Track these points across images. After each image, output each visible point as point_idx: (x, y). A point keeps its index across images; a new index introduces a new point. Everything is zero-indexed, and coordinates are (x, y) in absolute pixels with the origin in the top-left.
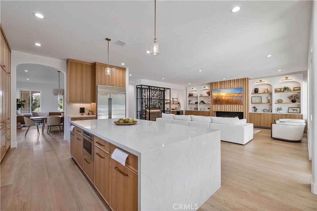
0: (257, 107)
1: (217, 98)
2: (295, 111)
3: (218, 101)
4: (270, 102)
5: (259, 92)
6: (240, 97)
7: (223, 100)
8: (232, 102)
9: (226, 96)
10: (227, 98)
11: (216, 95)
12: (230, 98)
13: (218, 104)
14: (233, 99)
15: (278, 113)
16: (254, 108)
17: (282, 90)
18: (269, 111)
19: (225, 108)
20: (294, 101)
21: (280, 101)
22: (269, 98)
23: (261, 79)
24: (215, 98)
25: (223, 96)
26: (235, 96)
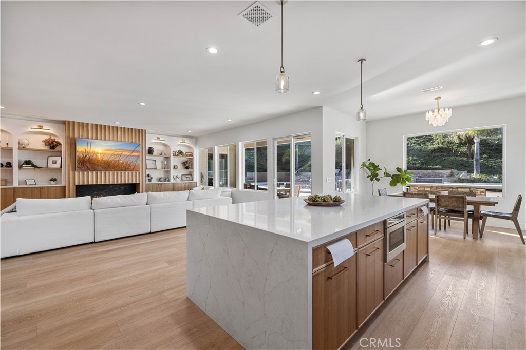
0: (152, 175)
1: (86, 156)
2: (188, 179)
3: (86, 162)
4: (166, 168)
5: (154, 153)
6: (136, 158)
7: (98, 161)
8: (116, 167)
9: (104, 154)
10: (106, 158)
11: (83, 150)
12: (112, 158)
13: (88, 169)
14: (119, 160)
15: (174, 182)
16: (148, 176)
17: (177, 154)
18: (166, 179)
19: (105, 177)
20: (187, 168)
21: (175, 168)
22: (166, 163)
23: (158, 136)
24: (81, 155)
25: (97, 153)
26: (125, 155)
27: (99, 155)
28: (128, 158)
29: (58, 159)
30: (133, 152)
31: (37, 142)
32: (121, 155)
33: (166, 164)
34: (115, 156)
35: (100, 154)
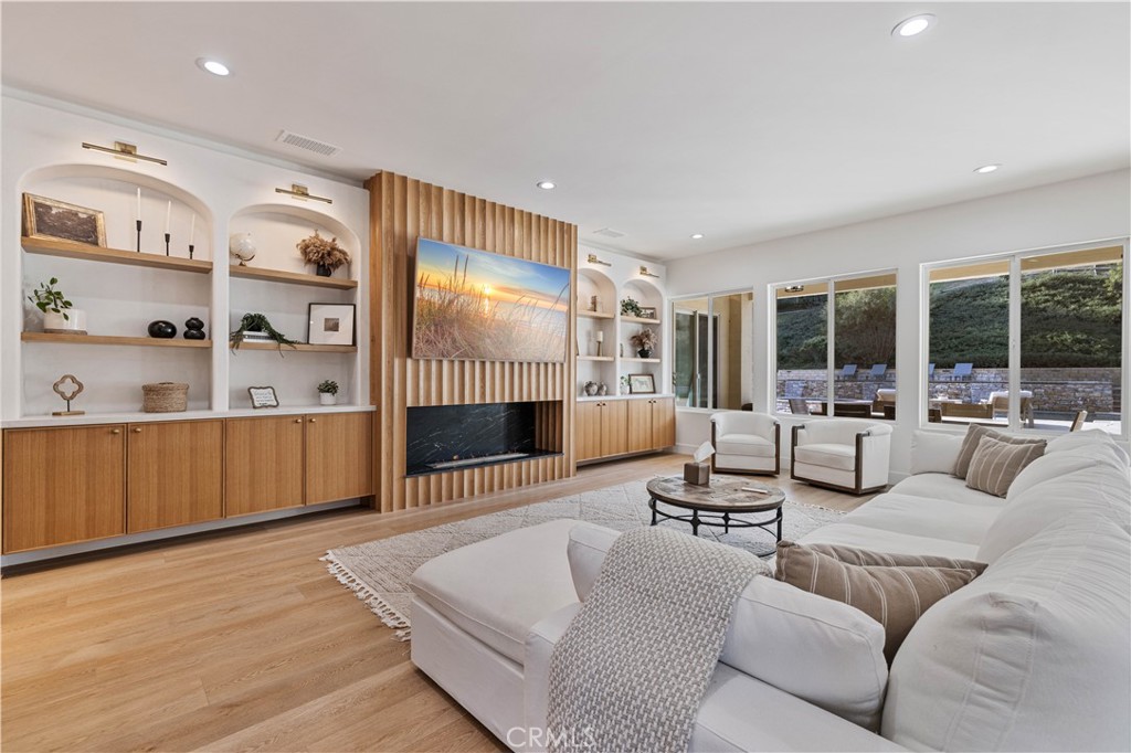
1: (451, 302)
2: (644, 388)
7: (483, 322)
9: (497, 301)
10: (500, 316)
11: (444, 281)
12: (514, 318)
18: (602, 387)
20: (644, 354)
22: (600, 336)
24: (436, 299)
25: (481, 296)
27: (486, 302)
28: (549, 316)
29: (343, 314)
30: (556, 303)
31: (281, 250)
32: (534, 307)
33: (601, 340)
34: (523, 309)
35: (489, 298)
